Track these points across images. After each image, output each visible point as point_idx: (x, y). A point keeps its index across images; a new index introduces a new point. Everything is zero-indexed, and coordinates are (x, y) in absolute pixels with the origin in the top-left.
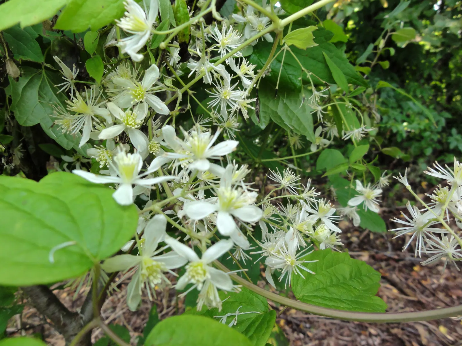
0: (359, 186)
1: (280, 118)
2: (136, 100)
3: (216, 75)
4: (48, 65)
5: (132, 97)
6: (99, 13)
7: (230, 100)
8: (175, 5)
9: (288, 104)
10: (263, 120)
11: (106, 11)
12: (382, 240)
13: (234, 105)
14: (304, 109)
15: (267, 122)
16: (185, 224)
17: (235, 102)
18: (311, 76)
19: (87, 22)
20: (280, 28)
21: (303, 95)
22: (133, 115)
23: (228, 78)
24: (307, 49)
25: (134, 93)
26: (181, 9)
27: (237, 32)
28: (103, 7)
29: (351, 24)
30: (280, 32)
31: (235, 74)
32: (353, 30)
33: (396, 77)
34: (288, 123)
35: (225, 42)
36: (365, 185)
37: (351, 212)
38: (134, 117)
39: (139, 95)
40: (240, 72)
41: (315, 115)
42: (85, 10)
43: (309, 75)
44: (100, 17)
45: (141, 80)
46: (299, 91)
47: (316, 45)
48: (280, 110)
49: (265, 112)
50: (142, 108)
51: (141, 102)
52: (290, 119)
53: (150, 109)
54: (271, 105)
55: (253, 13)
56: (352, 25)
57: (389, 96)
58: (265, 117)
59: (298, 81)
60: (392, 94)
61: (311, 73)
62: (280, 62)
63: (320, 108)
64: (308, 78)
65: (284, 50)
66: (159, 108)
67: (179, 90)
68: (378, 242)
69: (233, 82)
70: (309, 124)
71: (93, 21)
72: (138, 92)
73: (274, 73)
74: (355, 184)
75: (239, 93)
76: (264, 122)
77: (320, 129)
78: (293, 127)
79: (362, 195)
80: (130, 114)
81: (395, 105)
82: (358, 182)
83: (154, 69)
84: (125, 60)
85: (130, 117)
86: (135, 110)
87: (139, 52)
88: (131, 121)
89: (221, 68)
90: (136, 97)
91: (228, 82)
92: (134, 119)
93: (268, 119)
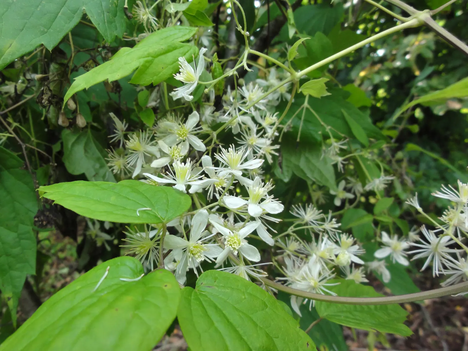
0: (385, 237)
1: (302, 171)
2: (181, 138)
3: (243, 126)
4: (95, 124)
5: (177, 136)
6: (159, 73)
7: (256, 147)
8: (213, 67)
9: (310, 158)
10: (286, 173)
11: (164, 71)
12: (435, 338)
13: (259, 151)
14: (325, 161)
15: (290, 176)
16: (219, 240)
17: (260, 148)
18: (330, 130)
19: (151, 79)
20: (297, 78)
21: (324, 148)
22: (178, 149)
23: (254, 128)
24: (322, 97)
25: (179, 132)
26: (217, 69)
27: (262, 90)
28: (163, 68)
29: (381, 93)
30: (297, 82)
31: (260, 125)
32: (384, 99)
33: (435, 145)
34: (311, 176)
35: (252, 97)
36: (392, 236)
37: (380, 266)
38: (179, 151)
39: (183, 134)
40: (265, 124)
41: (335, 166)
42: (150, 70)
43: (328, 128)
44: (160, 75)
45: (185, 122)
46: (320, 145)
47: (329, 94)
48: (302, 164)
49: (288, 166)
50: (185, 145)
51: (184, 141)
52: (312, 171)
53: (190, 146)
54: (293, 159)
55: (275, 77)
56: (383, 93)
57: (429, 167)
58: (288, 171)
59: (318, 135)
60: (433, 164)
61: (329, 127)
62: (300, 119)
63: (340, 159)
64: (327, 132)
65: (303, 108)
66: (198, 145)
67: (214, 132)
68: (430, 340)
69: (258, 132)
70: (330, 175)
71: (155, 77)
72: (182, 132)
73: (296, 128)
74: (381, 236)
75: (263, 140)
76: (287, 176)
77: (343, 183)
78: (315, 178)
79: (389, 246)
80: (176, 148)
81: (438, 177)
82: (385, 234)
83: (195, 115)
84: (170, 111)
85: (176, 150)
86: (180, 145)
87: (191, 94)
88: (177, 153)
89: (247, 119)
90: (181, 136)
91: (253, 131)
92: (178, 152)
93: (291, 173)
